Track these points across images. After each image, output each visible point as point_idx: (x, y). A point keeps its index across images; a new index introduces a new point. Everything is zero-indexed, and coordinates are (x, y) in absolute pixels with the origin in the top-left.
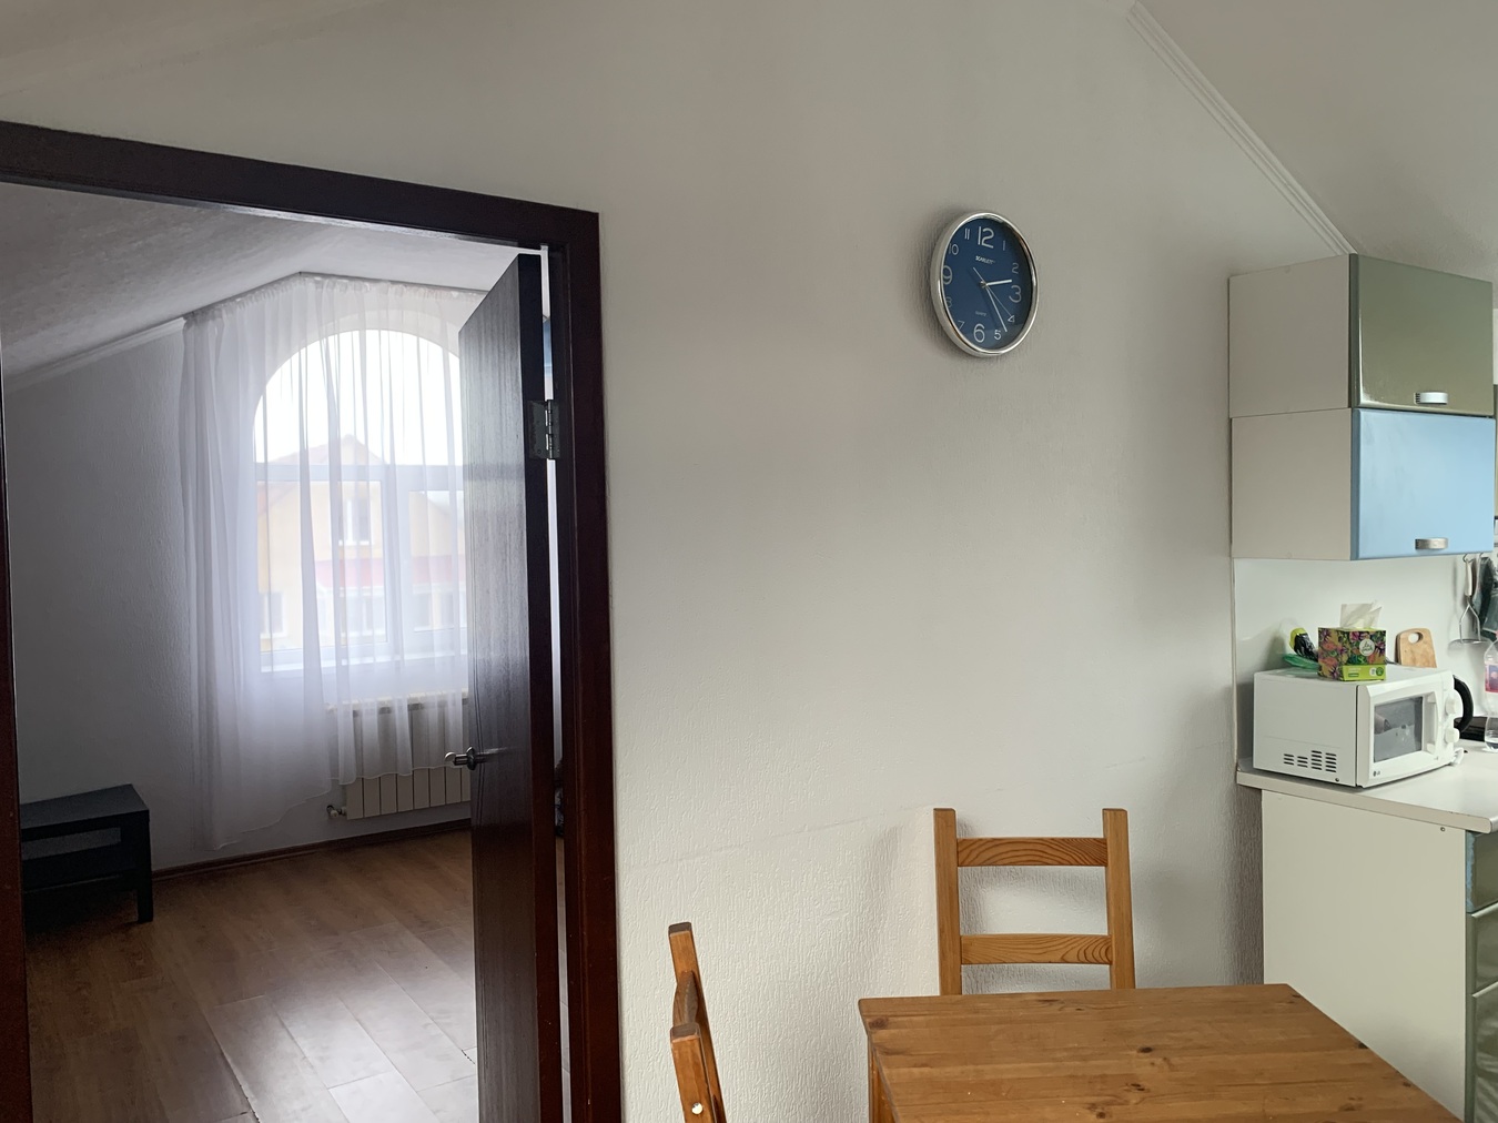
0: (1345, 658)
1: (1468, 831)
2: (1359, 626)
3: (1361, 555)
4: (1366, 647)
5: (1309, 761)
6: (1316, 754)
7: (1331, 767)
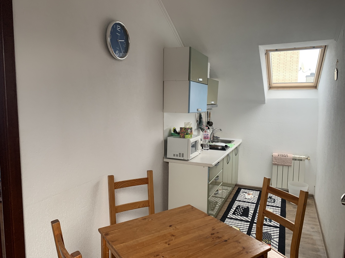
0: (185, 134)
1: (208, 167)
2: (188, 127)
3: (190, 112)
4: (189, 131)
5: (178, 155)
6: (180, 154)
7: (183, 156)
